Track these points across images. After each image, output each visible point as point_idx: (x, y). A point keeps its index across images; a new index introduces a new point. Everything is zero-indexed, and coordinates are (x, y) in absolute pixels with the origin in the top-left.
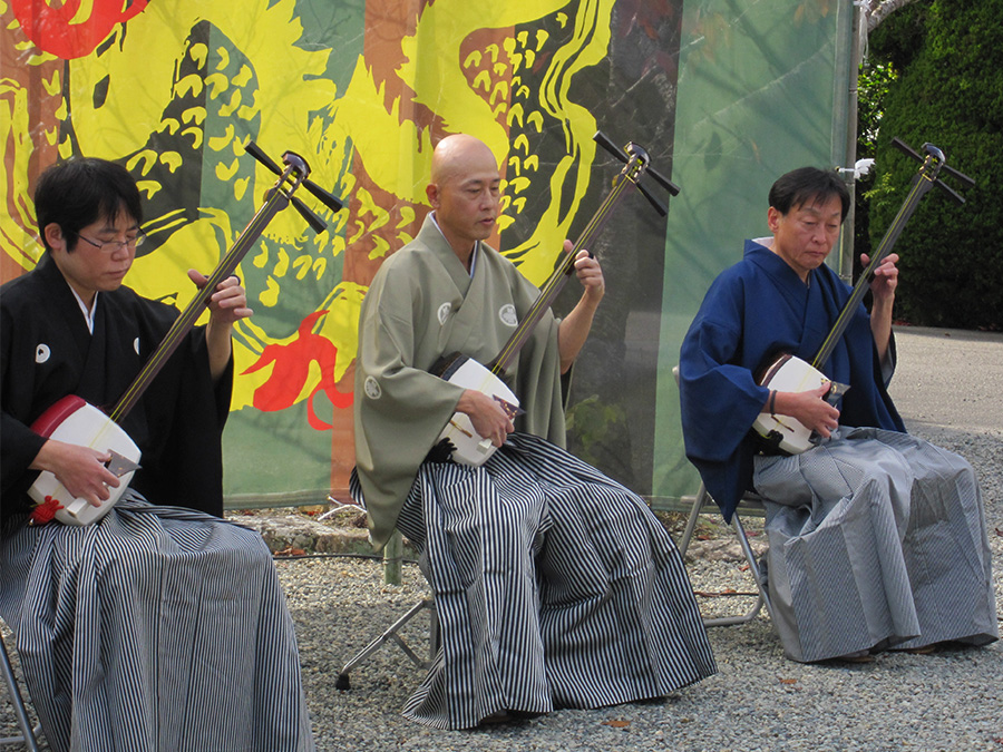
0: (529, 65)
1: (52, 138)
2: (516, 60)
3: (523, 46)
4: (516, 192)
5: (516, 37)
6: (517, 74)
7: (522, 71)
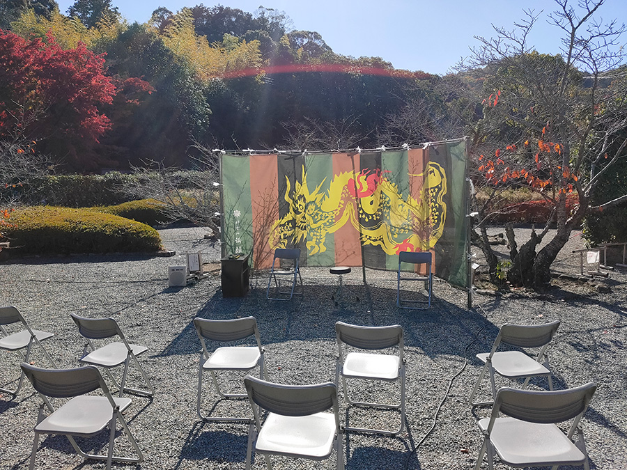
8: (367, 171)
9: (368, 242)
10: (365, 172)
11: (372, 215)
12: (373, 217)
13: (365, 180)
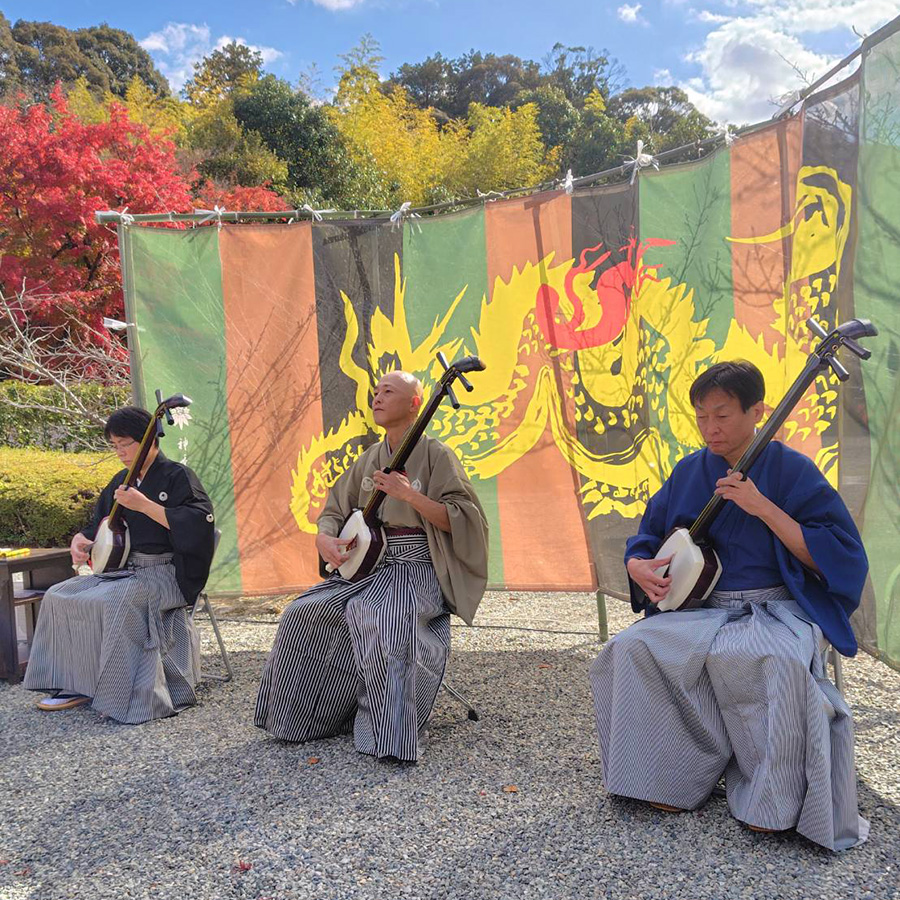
0: (825, 305)
1: (571, 394)
2: (814, 301)
3: (819, 290)
4: (828, 402)
5: (811, 285)
6: (815, 313)
7: (820, 309)
8: (599, 254)
9: (605, 507)
10: (590, 258)
11: (617, 411)
12: (620, 417)
13: (593, 286)
